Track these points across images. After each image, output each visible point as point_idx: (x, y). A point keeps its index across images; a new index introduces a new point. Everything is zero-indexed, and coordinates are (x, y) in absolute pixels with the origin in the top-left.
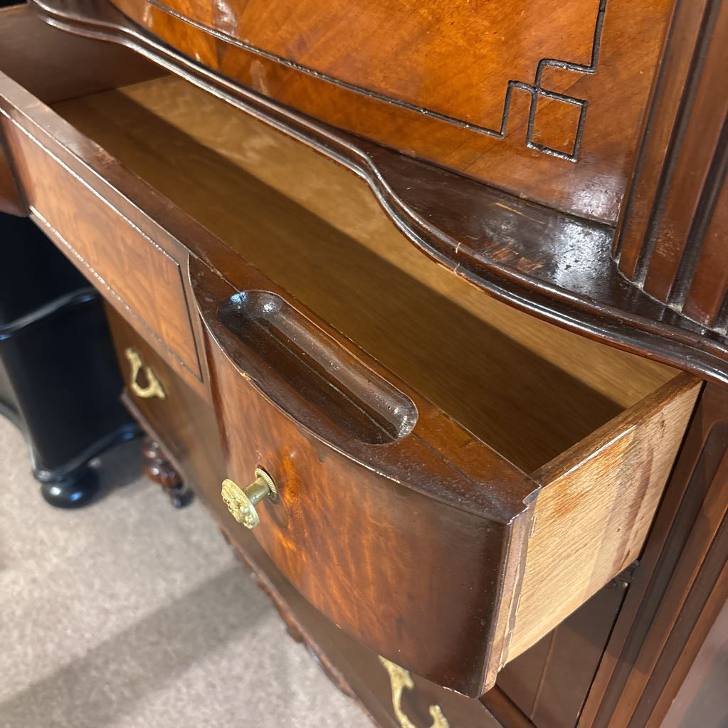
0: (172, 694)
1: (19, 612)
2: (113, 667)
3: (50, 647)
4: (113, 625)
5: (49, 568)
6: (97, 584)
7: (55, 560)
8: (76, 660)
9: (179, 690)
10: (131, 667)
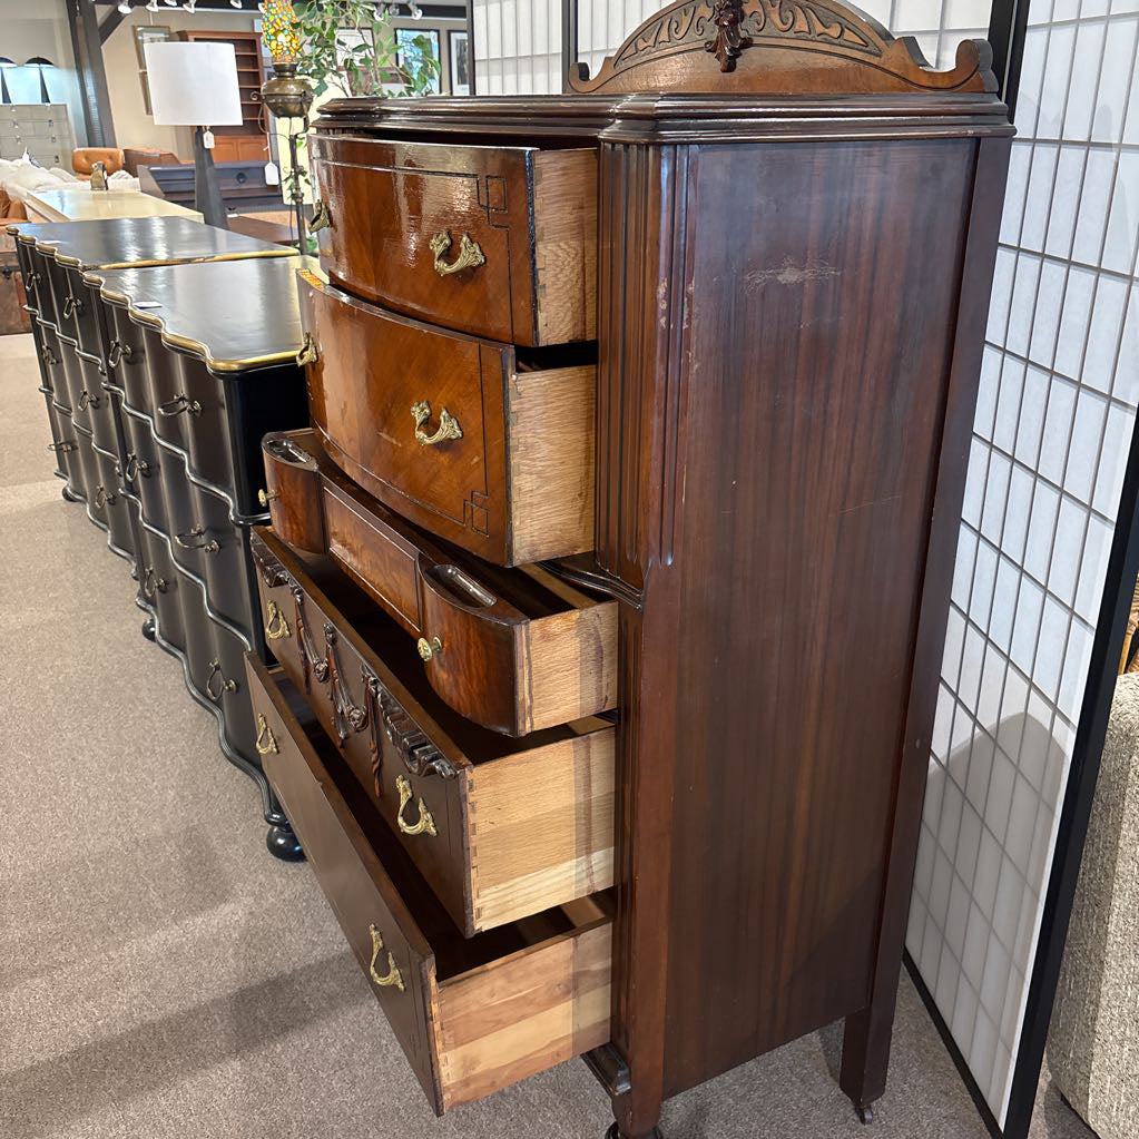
0: (364, 1010)
1: (235, 935)
2: (313, 984)
3: (261, 963)
4: (318, 954)
5: (266, 905)
6: (308, 921)
7: (271, 900)
8: (282, 975)
9: (371, 1008)
10: (331, 986)
